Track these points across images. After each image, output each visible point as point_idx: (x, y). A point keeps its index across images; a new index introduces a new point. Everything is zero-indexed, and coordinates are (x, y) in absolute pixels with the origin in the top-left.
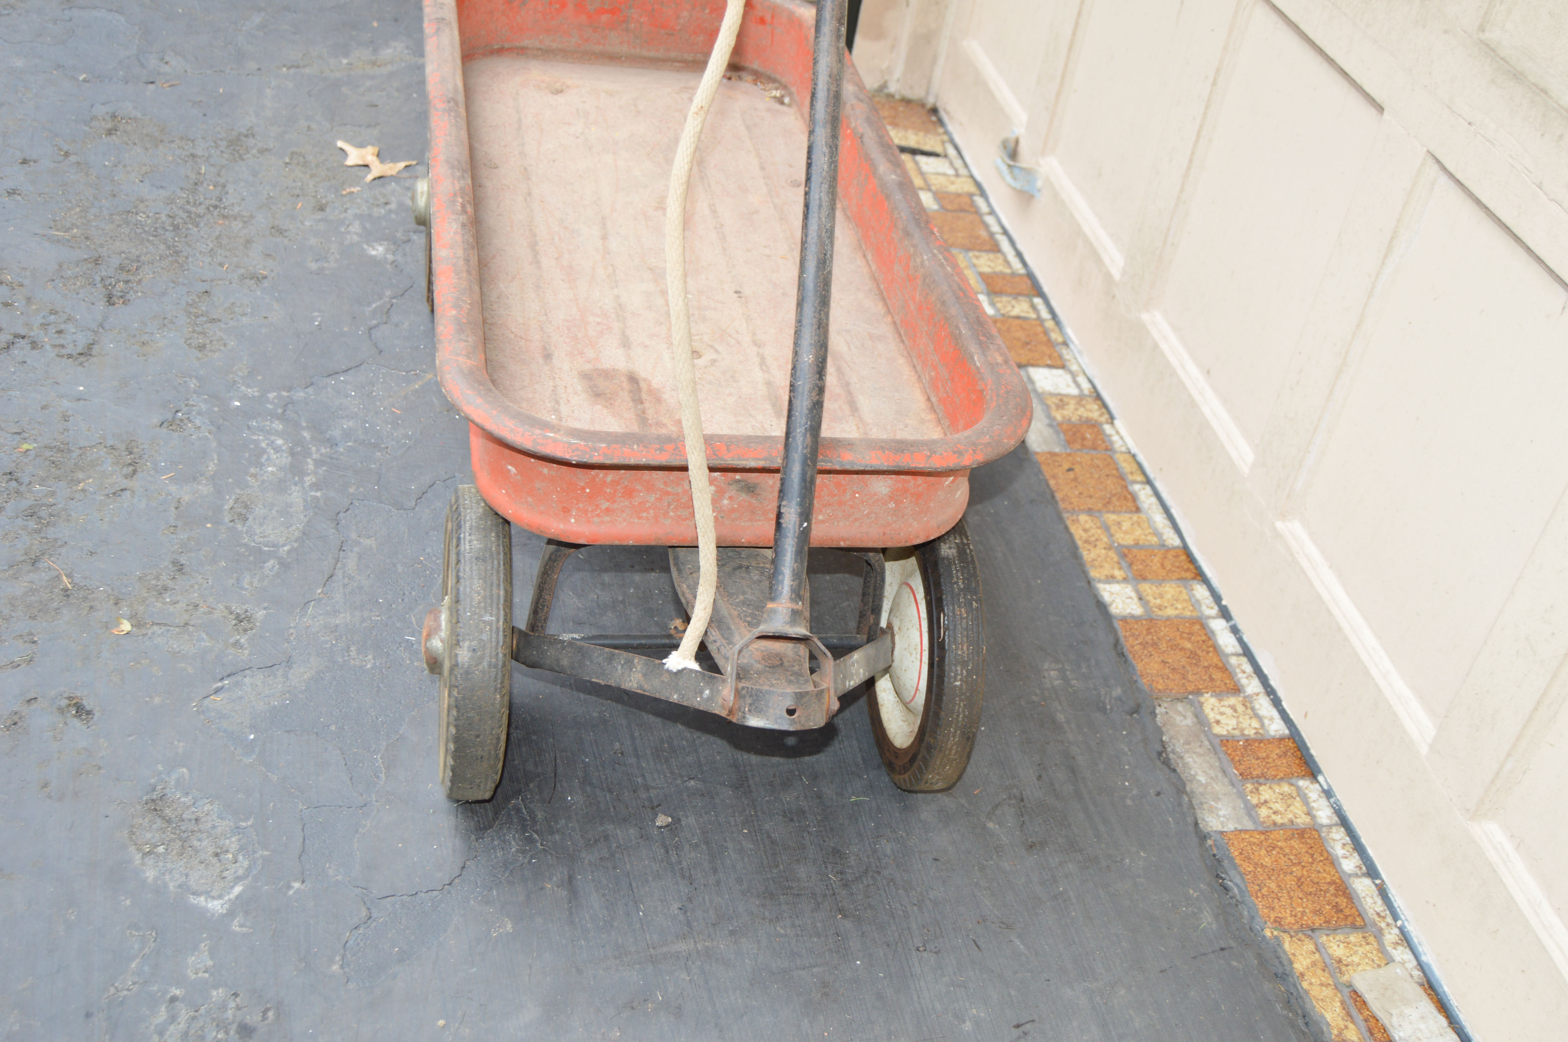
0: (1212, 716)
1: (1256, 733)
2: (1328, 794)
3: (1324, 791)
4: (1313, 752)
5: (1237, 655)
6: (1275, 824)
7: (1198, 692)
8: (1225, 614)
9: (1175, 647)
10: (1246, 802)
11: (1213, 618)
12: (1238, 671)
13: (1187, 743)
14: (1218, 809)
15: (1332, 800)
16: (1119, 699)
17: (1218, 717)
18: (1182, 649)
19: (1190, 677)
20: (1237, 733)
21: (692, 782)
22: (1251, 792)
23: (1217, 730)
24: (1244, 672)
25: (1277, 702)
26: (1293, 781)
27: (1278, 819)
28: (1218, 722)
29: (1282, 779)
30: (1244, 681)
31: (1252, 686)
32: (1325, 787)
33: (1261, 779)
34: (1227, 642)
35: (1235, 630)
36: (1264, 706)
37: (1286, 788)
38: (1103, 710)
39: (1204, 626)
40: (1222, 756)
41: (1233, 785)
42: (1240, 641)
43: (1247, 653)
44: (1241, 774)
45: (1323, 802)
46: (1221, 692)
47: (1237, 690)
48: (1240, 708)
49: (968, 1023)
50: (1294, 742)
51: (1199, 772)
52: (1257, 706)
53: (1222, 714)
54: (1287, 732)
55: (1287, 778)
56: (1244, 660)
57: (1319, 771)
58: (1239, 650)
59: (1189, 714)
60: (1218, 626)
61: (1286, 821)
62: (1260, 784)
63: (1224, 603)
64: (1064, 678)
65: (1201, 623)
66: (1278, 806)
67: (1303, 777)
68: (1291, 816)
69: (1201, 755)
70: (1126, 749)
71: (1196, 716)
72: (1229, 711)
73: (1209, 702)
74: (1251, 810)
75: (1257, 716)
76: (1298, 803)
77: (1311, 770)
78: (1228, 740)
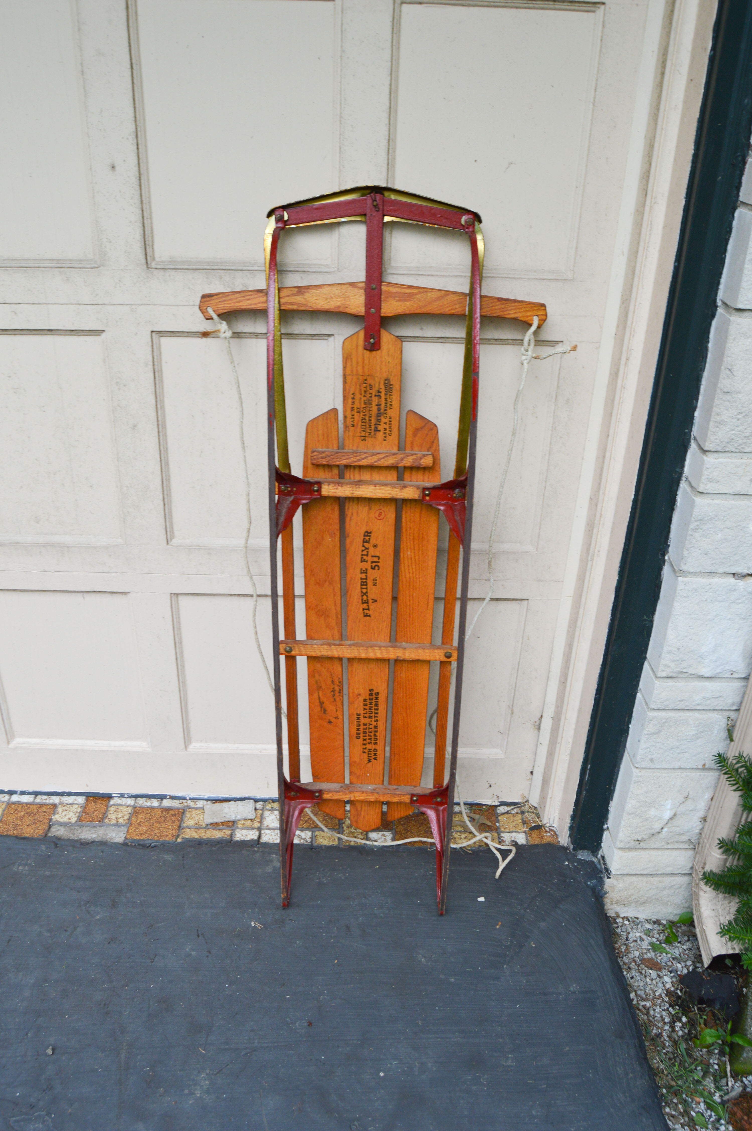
0: (65, 820)
1: (81, 807)
2: (122, 796)
3: (119, 797)
4: (101, 792)
5: (35, 798)
6: (128, 819)
7: (50, 820)
8: (11, 793)
9: (21, 818)
10: (113, 825)
11: (10, 798)
12: (44, 801)
13: (74, 834)
14: (112, 836)
15: (126, 796)
16: (47, 848)
17: (67, 817)
18: (24, 816)
19: (41, 819)
20: (77, 814)
21: (29, 1035)
22: (110, 821)
23: (74, 820)
24: (46, 799)
25: (69, 794)
26: (109, 805)
27: (127, 817)
28: (69, 819)
29: (107, 808)
30: (51, 801)
31: (55, 799)
32: (119, 795)
33: (105, 816)
34: (26, 799)
35: (23, 793)
36: (66, 799)
37: (112, 809)
38: (49, 856)
39: (14, 803)
40: (87, 824)
41: (102, 826)
42: (30, 793)
43: (36, 794)
44: (100, 821)
45: (124, 799)
46: (54, 811)
47: (55, 806)
48: (65, 808)
49: (192, 953)
50: (91, 797)
51: (91, 835)
52: (67, 802)
53: (65, 816)
54: (84, 797)
55: (108, 807)
56: (39, 797)
57: (111, 794)
58: (33, 796)
59: (59, 828)
60: (15, 798)
61: (128, 815)
62: (107, 817)
63: (6, 790)
64: (25, 865)
65: (10, 804)
66: (120, 815)
67: (109, 801)
68: (126, 813)
69: (82, 832)
70: (75, 855)
71: (61, 826)
72: (65, 813)
73: (56, 818)
74: (117, 825)
75: (72, 804)
76: (121, 808)
77: (108, 797)
78: (80, 819)
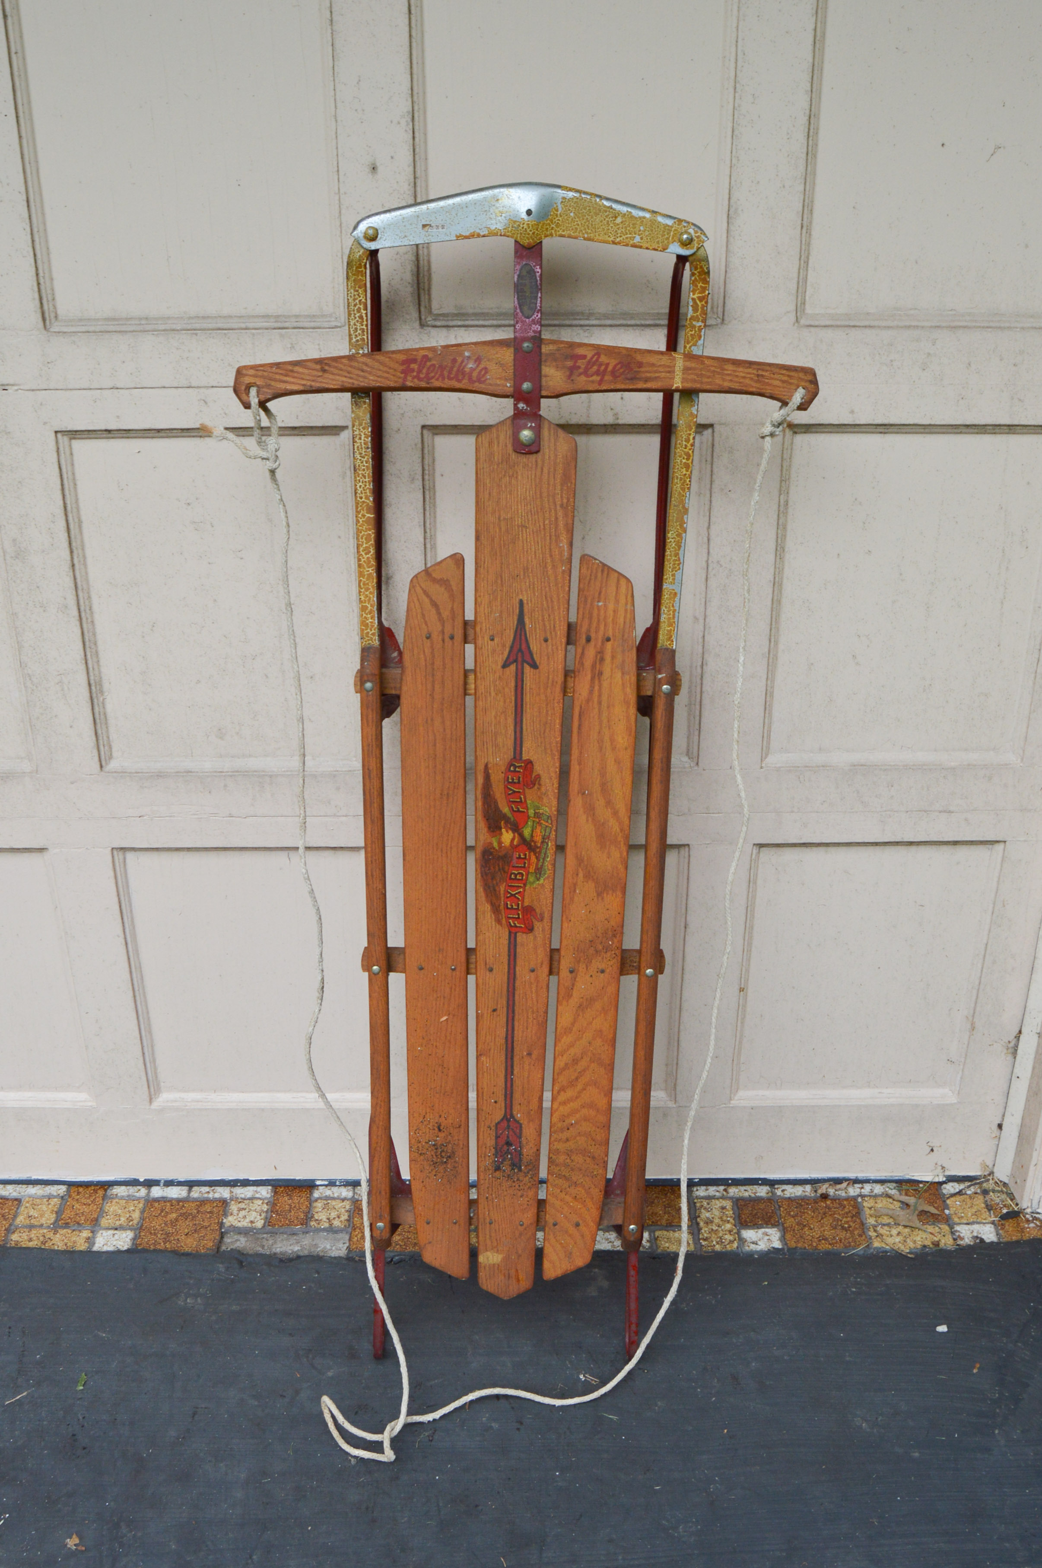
0: (245, 1223)
1: (267, 1204)
2: (332, 1183)
3: (326, 1186)
4: (297, 1178)
5: (190, 1191)
6: (348, 1220)
7: (221, 1225)
8: (149, 1184)
9: (174, 1223)
10: (324, 1230)
11: (149, 1192)
12: (206, 1195)
13: (263, 1247)
14: (325, 1248)
15: (338, 1183)
16: (227, 1269)
17: (248, 1220)
18: (177, 1220)
19: (206, 1224)
20: (263, 1215)
21: (254, 1557)
22: (319, 1224)
23: (259, 1224)
24: (208, 1192)
25: (246, 1183)
26: (313, 1199)
27: (345, 1217)
28: (252, 1222)
29: (310, 1204)
30: (217, 1195)
31: (224, 1192)
32: (326, 1183)
33: (308, 1217)
34: (175, 1192)
35: (169, 1183)
36: (240, 1192)
37: (319, 1205)
38: (232, 1281)
39: (157, 1200)
40: (282, 1230)
41: (307, 1233)
42: (180, 1184)
43: (191, 1184)
44: (302, 1224)
45: (335, 1189)
46: (224, 1211)
47: (224, 1203)
48: (242, 1205)
49: (493, 1425)
50: (280, 1187)
51: (291, 1248)
52: (243, 1196)
53: (245, 1217)
54: (270, 1187)
55: (311, 1202)
56: (195, 1188)
57: (314, 1181)
58: (186, 1188)
59: (236, 1237)
60: (157, 1192)
61: (346, 1214)
62: (312, 1217)
63: (142, 1180)
64: (196, 1296)
65: (150, 1202)
66: (334, 1214)
67: (311, 1193)
68: (343, 1210)
69: (275, 1242)
70: (273, 1278)
71: (240, 1233)
72: (242, 1213)
73: (229, 1221)
74: (331, 1230)
75: (252, 1199)
76: (334, 1203)
77: (309, 1186)
78: (268, 1222)
